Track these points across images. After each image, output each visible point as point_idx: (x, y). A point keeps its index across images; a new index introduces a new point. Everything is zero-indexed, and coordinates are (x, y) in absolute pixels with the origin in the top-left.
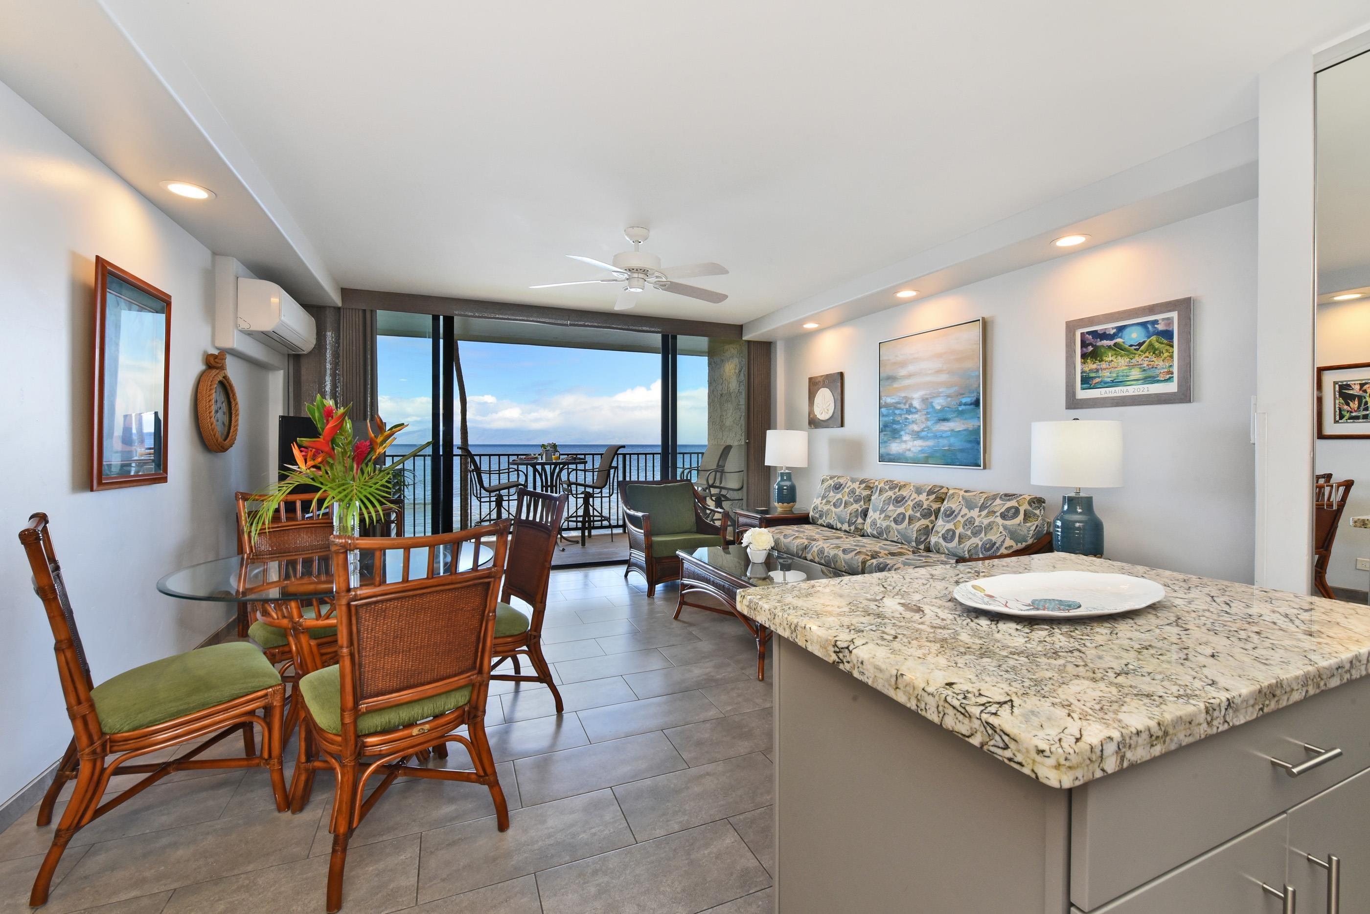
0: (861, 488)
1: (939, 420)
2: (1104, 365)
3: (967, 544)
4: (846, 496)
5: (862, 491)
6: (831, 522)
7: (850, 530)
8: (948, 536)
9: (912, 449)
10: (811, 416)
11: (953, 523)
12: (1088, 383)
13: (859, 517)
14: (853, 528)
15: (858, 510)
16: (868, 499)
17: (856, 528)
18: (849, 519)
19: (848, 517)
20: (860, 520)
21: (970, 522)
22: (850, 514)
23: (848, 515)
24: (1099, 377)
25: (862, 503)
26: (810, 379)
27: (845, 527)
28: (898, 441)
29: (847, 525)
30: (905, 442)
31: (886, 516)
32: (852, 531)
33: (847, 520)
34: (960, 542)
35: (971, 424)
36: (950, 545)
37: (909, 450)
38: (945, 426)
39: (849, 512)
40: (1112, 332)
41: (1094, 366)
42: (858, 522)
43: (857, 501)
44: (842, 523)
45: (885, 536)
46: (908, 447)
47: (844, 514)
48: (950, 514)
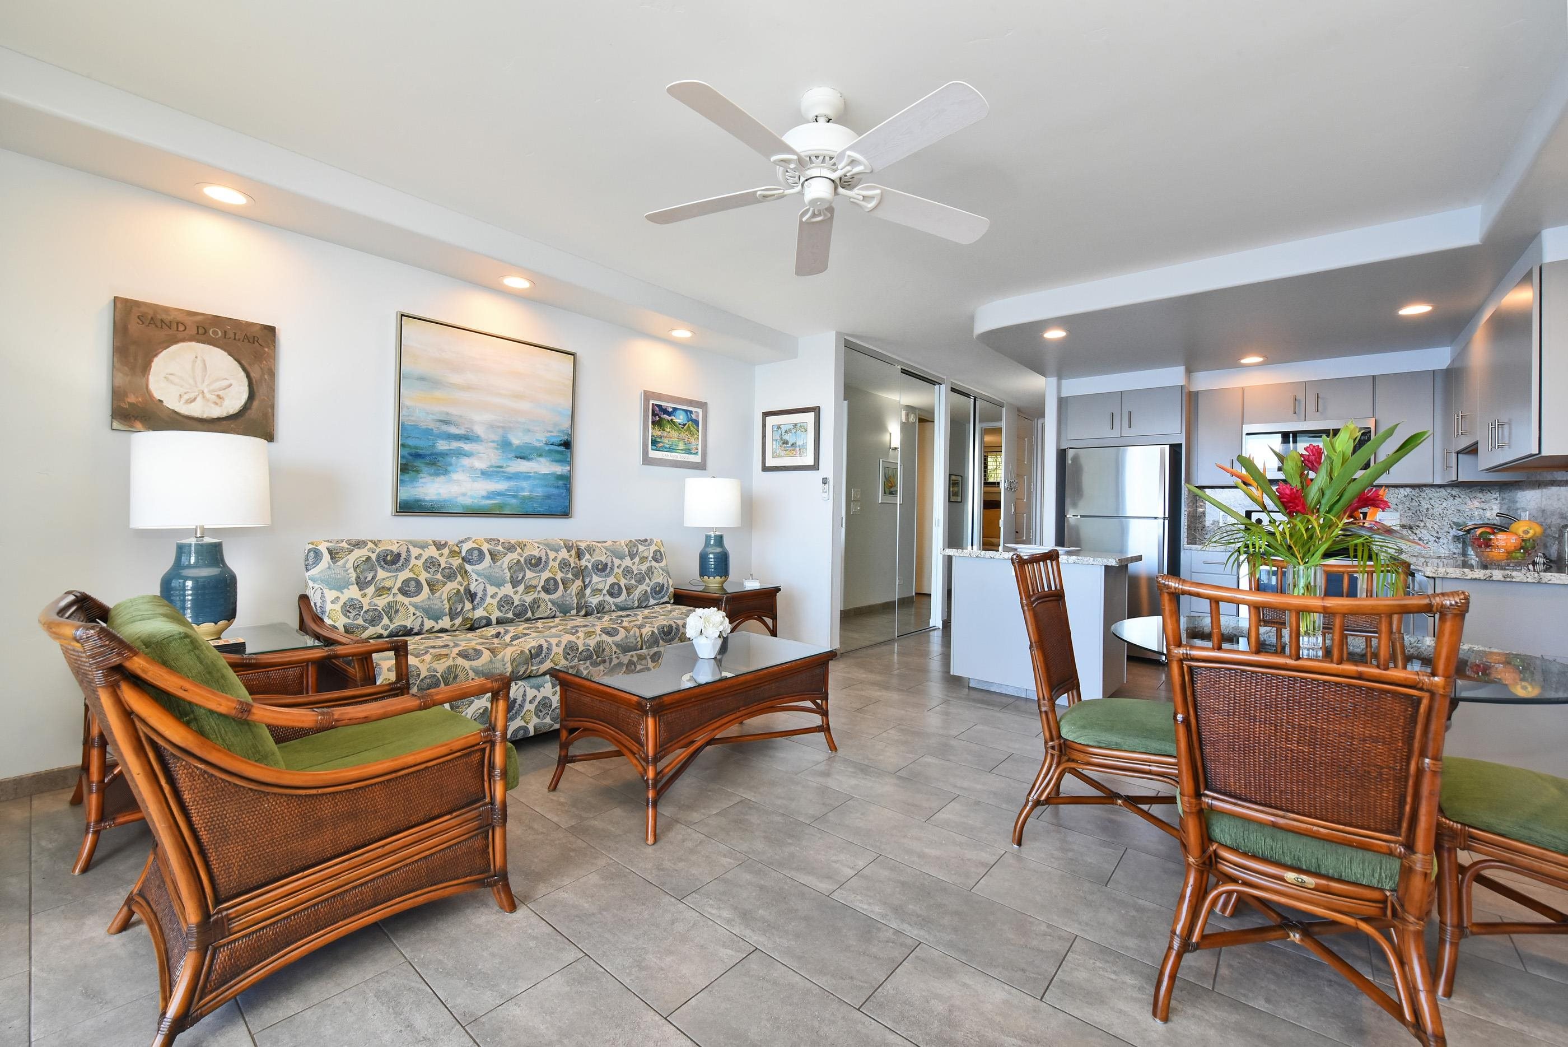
1: (517, 457)
2: (665, 434)
3: (637, 593)
4: (424, 572)
6: (408, 623)
7: (453, 625)
8: (614, 591)
9: (469, 494)
11: (613, 577)
12: (655, 446)
13: (466, 601)
14: (459, 620)
16: (463, 571)
17: (465, 619)
20: (468, 606)
21: (627, 572)
23: (446, 602)
24: (662, 442)
25: (459, 578)
27: (445, 622)
29: (447, 619)
31: (526, 587)
34: (629, 594)
35: (559, 469)
36: (618, 600)
37: (464, 495)
40: (670, 410)
41: (659, 433)
42: (465, 609)
43: (450, 577)
44: (436, 619)
45: (529, 614)
46: (463, 490)
48: (602, 568)
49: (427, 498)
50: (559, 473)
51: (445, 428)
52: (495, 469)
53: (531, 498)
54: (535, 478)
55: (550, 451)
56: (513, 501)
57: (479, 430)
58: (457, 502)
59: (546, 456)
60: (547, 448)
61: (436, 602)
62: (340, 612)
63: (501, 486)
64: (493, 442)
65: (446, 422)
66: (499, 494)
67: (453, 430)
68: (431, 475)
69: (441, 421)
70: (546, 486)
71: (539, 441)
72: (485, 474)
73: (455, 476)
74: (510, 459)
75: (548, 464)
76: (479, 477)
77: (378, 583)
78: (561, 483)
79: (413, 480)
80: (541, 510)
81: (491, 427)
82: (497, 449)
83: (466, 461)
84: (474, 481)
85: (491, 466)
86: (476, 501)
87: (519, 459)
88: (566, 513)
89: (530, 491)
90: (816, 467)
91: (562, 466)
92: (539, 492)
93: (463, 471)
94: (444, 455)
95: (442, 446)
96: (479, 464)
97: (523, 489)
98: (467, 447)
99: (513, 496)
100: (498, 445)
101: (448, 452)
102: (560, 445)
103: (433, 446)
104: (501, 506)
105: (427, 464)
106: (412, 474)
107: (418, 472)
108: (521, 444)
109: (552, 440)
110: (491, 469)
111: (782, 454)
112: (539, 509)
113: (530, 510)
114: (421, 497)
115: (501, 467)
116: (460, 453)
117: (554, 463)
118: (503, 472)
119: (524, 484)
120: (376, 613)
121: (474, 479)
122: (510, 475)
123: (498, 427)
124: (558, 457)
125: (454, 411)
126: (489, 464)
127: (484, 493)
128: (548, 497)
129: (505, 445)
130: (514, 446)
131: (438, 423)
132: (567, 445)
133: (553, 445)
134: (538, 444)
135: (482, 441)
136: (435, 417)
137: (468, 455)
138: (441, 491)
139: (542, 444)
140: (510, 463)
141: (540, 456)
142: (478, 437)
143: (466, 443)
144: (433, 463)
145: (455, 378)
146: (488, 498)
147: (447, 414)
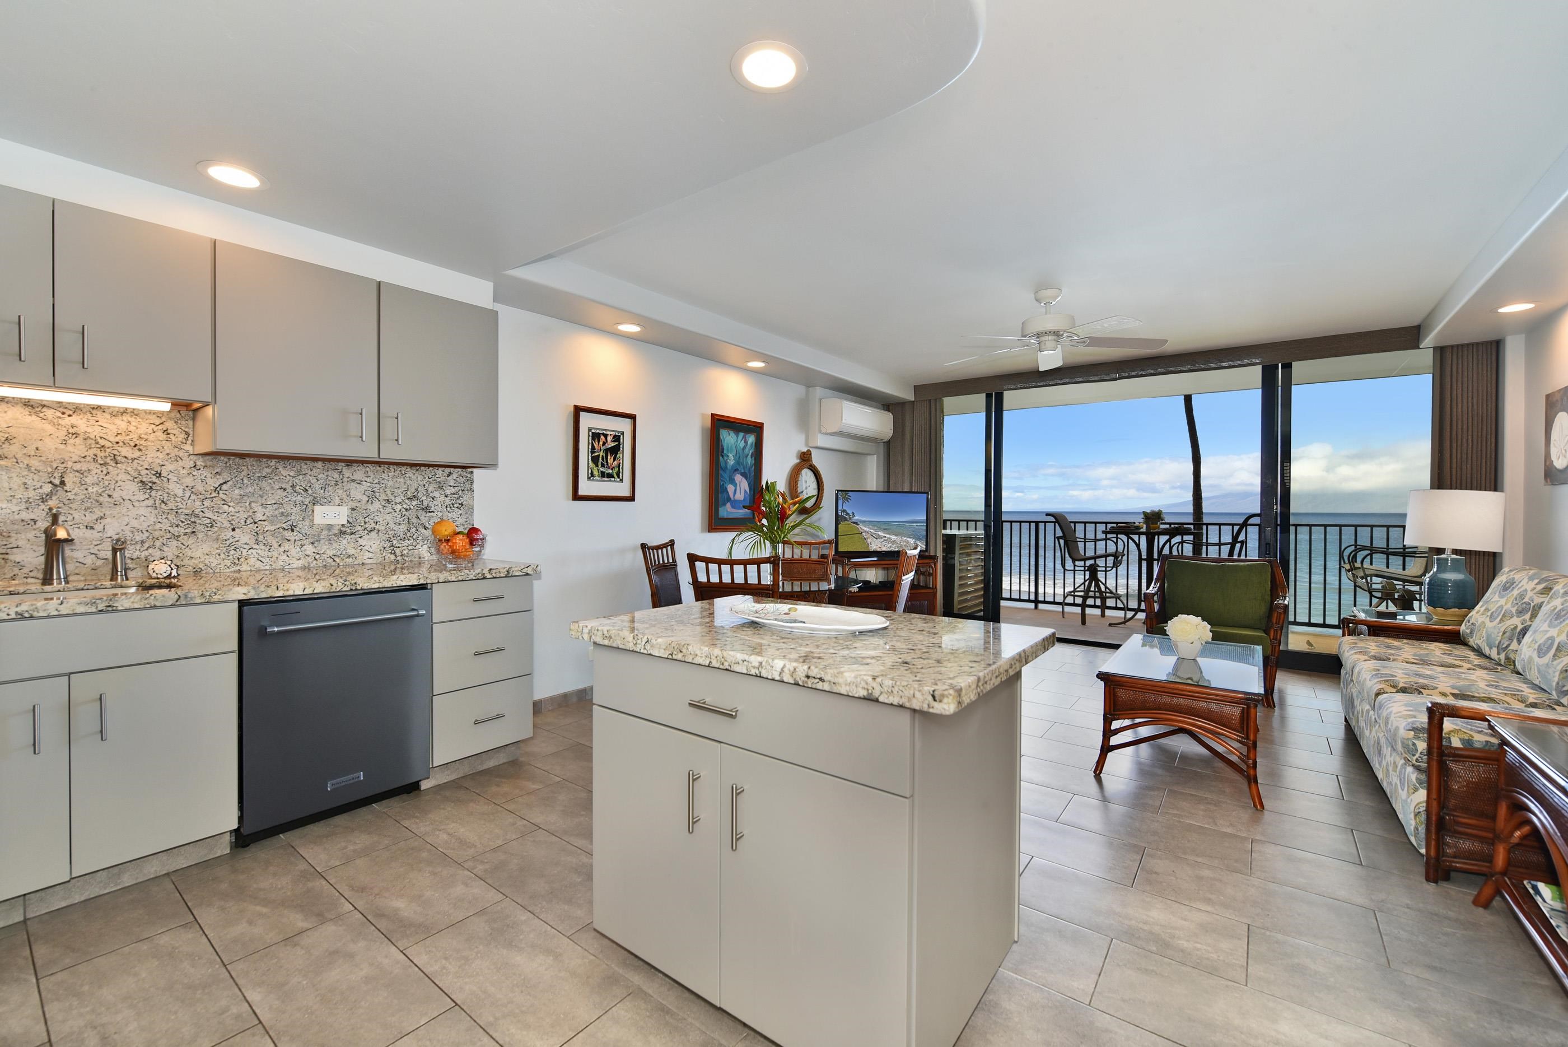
0: (1535, 591)
4: (1510, 603)
5: (1535, 597)
6: (1480, 643)
7: (1499, 659)
10: (1548, 463)
13: (1515, 639)
14: (1502, 656)
15: (1516, 627)
16: (1536, 610)
17: (1507, 658)
18: (1500, 642)
19: (1499, 638)
20: (1514, 644)
22: (1504, 633)
23: (1501, 634)
25: (1527, 616)
26: (1548, 396)
27: (1494, 653)
29: (1495, 650)
31: (1533, 640)
32: (1502, 662)
33: (1497, 642)
39: (1502, 629)
42: (1511, 648)
43: (1520, 613)
44: (1491, 648)
47: (1496, 631)
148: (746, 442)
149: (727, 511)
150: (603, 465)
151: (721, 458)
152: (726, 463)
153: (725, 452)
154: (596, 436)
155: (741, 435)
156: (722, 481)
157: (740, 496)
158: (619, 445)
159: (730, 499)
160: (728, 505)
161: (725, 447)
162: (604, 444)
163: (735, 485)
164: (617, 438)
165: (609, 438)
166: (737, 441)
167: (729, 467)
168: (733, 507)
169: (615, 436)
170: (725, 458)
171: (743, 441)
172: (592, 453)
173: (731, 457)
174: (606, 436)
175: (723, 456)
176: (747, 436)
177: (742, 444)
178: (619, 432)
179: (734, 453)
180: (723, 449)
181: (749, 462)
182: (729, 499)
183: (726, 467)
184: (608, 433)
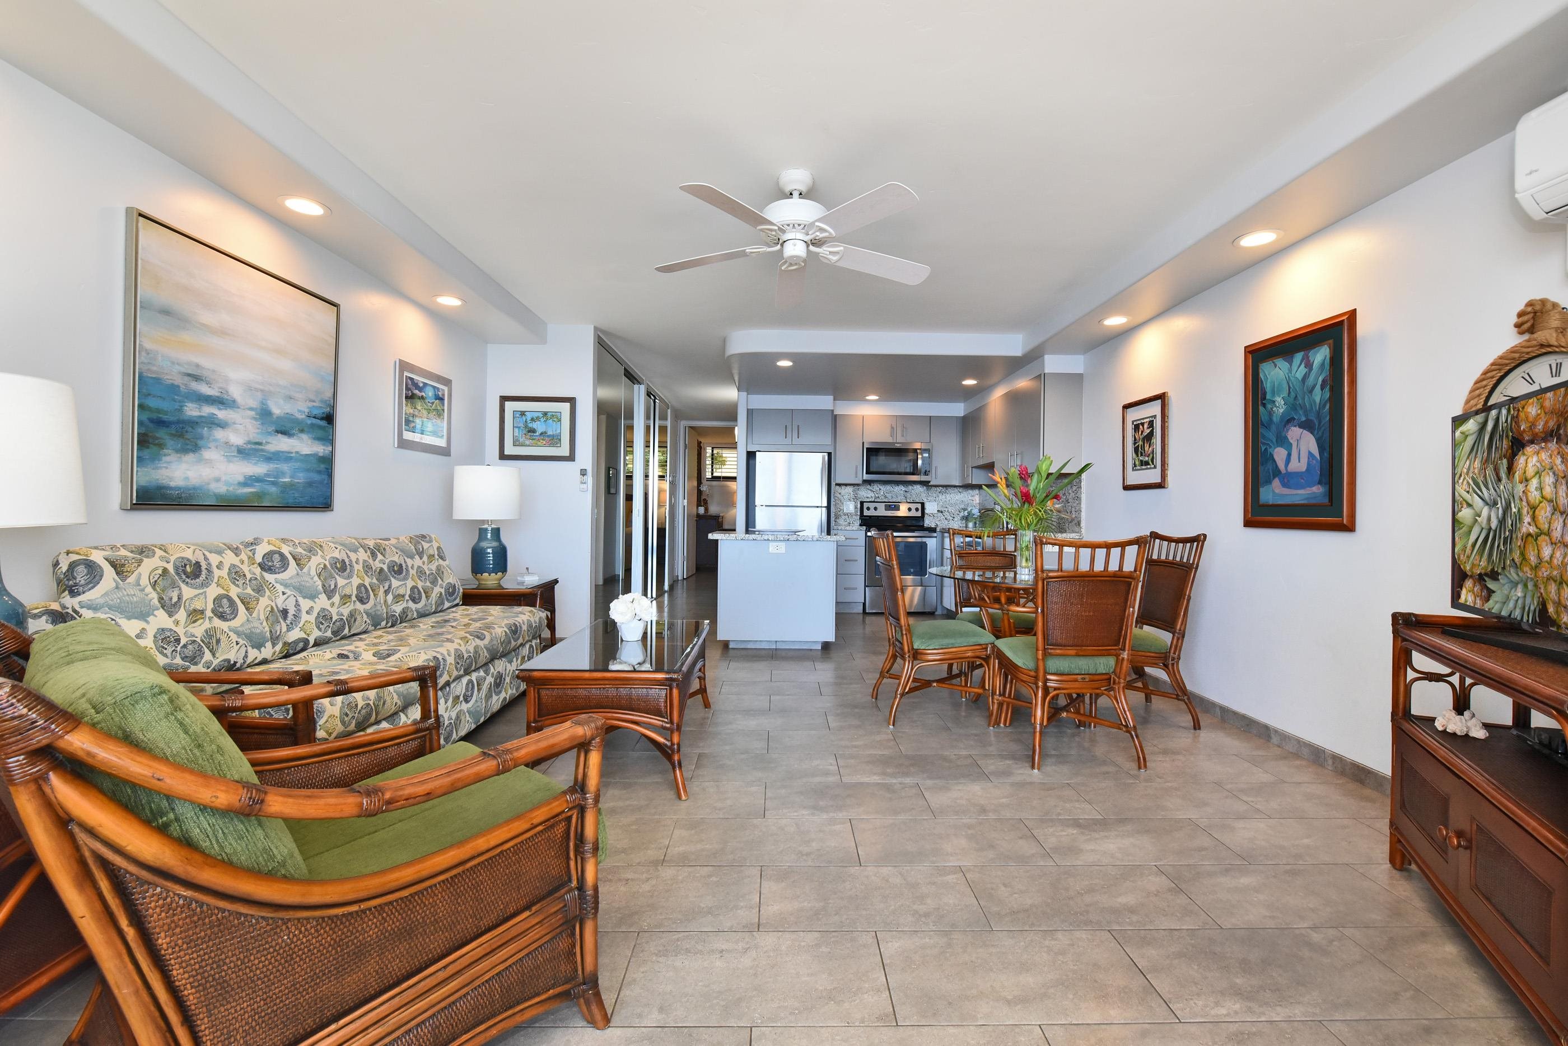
1: (277, 432)
2: (417, 413)
9: (223, 478)
12: (408, 425)
21: (421, 573)
24: (414, 422)
28: (190, 457)
30: (209, 462)
35: (321, 449)
37: (218, 480)
38: (283, 444)
40: (422, 385)
41: (411, 411)
46: (216, 473)
48: (398, 570)
49: (172, 484)
50: (321, 454)
51: (194, 386)
52: (253, 447)
53: (291, 486)
54: (297, 460)
55: (312, 425)
56: (273, 489)
57: (235, 392)
58: (209, 490)
59: (308, 432)
60: (309, 422)
61: (256, 624)
62: (154, 649)
63: (259, 469)
64: (251, 409)
65: (197, 378)
66: (258, 479)
67: (205, 389)
68: (177, 451)
69: (189, 375)
70: (308, 470)
71: (300, 411)
72: (243, 453)
73: (206, 454)
74: (269, 434)
75: (309, 442)
76: (234, 456)
77: (187, 604)
78: (322, 466)
79: (155, 458)
80: (303, 501)
81: (249, 389)
82: (255, 419)
83: (219, 434)
84: (229, 461)
85: (249, 442)
86: (231, 489)
87: (280, 435)
88: (325, 504)
89: (291, 477)
90: (571, 458)
91: (324, 445)
92: (301, 478)
93: (217, 447)
94: (194, 423)
95: (192, 410)
96: (237, 439)
97: (283, 474)
98: (221, 414)
99: (274, 483)
100: (257, 414)
101: (199, 420)
102: (322, 419)
103: (180, 410)
104: (259, 496)
105: (172, 435)
106: (154, 449)
107: (161, 446)
108: (282, 415)
109: (315, 412)
110: (249, 446)
111: (527, 442)
112: (301, 500)
113: (291, 501)
114: (165, 482)
115: (260, 444)
116: (214, 423)
117: (317, 442)
118: (262, 450)
119: (285, 467)
120: (196, 646)
121: (229, 459)
122: (268, 455)
123: (257, 390)
124: (320, 433)
125: (207, 363)
126: (247, 439)
127: (241, 479)
128: (310, 484)
129: (264, 414)
130: (275, 417)
131: (186, 378)
132: (329, 419)
133: (314, 417)
134: (301, 417)
135: (239, 408)
136: (183, 370)
137: (222, 425)
138: (191, 474)
139: (304, 416)
140: (270, 439)
141: (302, 431)
142: (234, 401)
143: (220, 409)
144: (180, 435)
145: (207, 317)
146: (244, 484)
147: (198, 366)
148: (1309, 365)
149: (1274, 493)
150: (1141, 455)
151: (1261, 408)
152: (1270, 413)
153: (1268, 397)
154: (1136, 428)
155: (1299, 357)
156: (1264, 444)
157: (1299, 465)
158: (1153, 429)
159: (1280, 472)
160: (1276, 483)
161: (1268, 390)
162: (1142, 432)
163: (1288, 446)
164: (1151, 424)
165: (1146, 426)
166: (1290, 370)
167: (1275, 419)
168: (1285, 485)
169: (1150, 422)
170: (1269, 406)
171: (1303, 365)
172: (1135, 443)
173: (1279, 400)
174: (1143, 424)
175: (1264, 405)
176: (1311, 353)
177: (1303, 370)
178: (1152, 417)
179: (1285, 394)
180: (1264, 394)
181: (1317, 399)
182: (1277, 472)
183: (1271, 420)
184: (1145, 421)
